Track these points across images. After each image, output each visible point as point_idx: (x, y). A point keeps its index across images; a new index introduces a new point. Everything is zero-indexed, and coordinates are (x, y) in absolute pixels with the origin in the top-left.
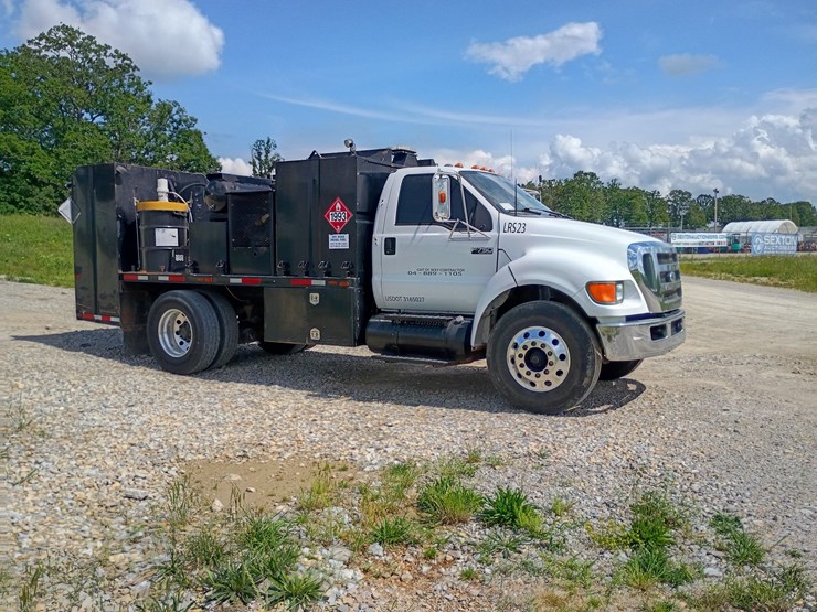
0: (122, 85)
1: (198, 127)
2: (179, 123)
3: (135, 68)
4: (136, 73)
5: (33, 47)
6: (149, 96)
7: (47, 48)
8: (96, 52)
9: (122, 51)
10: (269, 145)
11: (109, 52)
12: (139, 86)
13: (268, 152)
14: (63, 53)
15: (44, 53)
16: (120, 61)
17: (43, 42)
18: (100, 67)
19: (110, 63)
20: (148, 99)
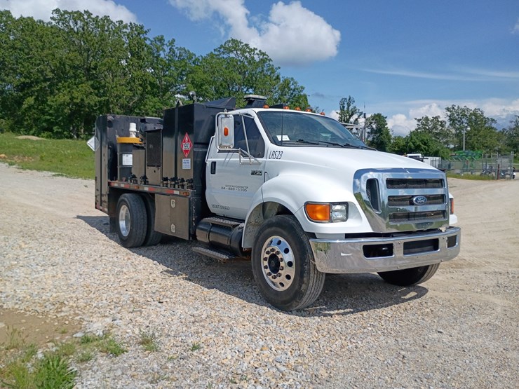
0: (263, 71)
1: (305, 92)
2: (294, 90)
3: (270, 60)
4: (271, 63)
5: (216, 53)
6: (278, 76)
7: (223, 53)
8: (249, 52)
9: (263, 51)
10: (350, 101)
11: (256, 52)
12: (272, 70)
13: (349, 106)
14: (232, 55)
15: (222, 55)
16: (261, 57)
17: (222, 50)
18: (251, 61)
19: (257, 58)
20: (278, 78)
